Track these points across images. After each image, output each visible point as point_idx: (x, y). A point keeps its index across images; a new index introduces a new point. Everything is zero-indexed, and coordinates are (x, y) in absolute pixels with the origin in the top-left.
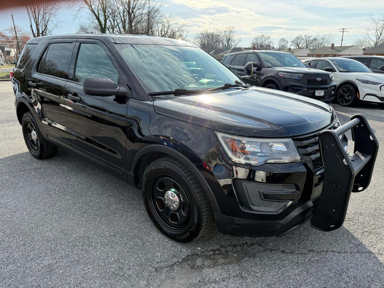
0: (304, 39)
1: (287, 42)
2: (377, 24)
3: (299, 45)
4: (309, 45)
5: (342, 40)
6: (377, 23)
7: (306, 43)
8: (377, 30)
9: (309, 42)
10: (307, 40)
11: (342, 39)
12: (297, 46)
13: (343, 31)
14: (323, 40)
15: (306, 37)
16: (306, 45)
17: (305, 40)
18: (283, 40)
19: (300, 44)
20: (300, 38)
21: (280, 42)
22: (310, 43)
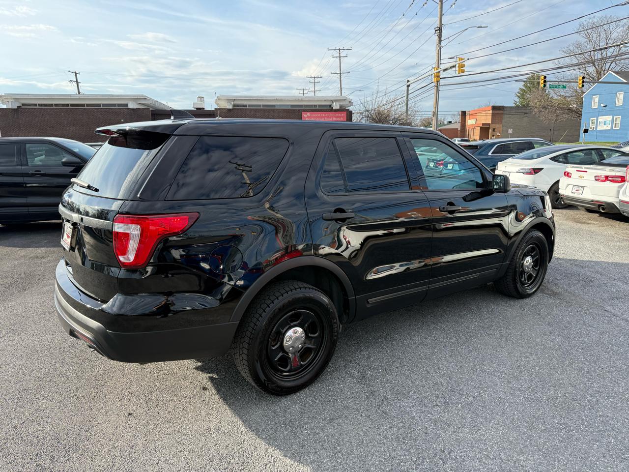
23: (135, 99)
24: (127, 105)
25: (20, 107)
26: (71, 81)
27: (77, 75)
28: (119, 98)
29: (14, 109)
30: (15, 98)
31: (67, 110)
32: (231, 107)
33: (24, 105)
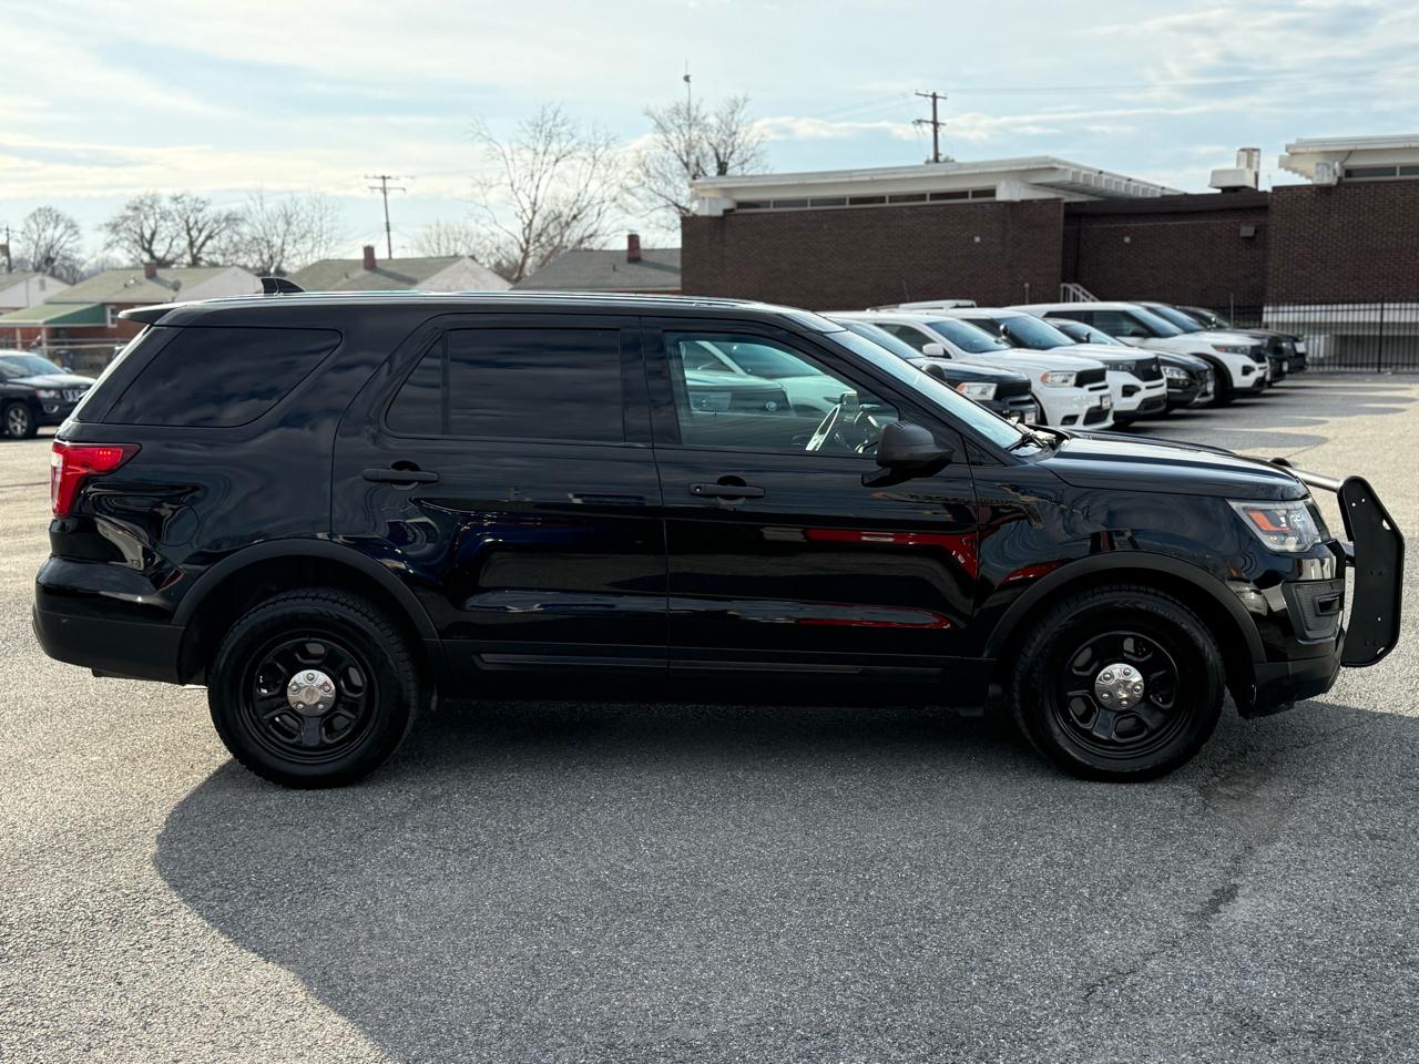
0: (175, 214)
1: (72, 226)
2: (510, 162)
3: (150, 243)
4: (203, 244)
5: (388, 230)
6: (509, 156)
7: (189, 234)
8: (516, 186)
9: (200, 231)
10: (187, 222)
11: (388, 224)
12: (144, 249)
13: (381, 186)
14: (288, 223)
15: (179, 206)
16: (191, 244)
17: (178, 220)
18: (49, 216)
19: (155, 242)
20: (151, 207)
21: (34, 226)
22: (209, 237)
23: (1023, 173)
24: (991, 192)
25: (732, 210)
26: (920, 121)
27: (938, 101)
28: (977, 171)
29: (717, 218)
30: (723, 189)
31: (837, 215)
32: (1328, 179)
33: (741, 205)
